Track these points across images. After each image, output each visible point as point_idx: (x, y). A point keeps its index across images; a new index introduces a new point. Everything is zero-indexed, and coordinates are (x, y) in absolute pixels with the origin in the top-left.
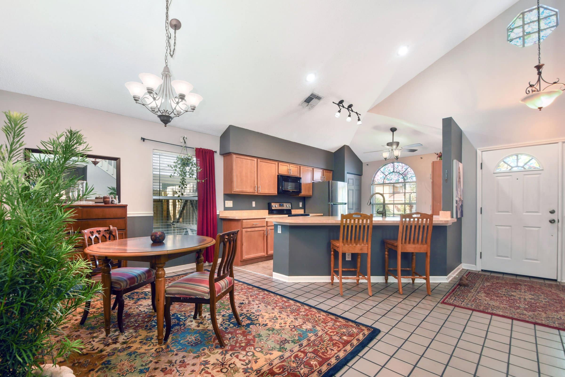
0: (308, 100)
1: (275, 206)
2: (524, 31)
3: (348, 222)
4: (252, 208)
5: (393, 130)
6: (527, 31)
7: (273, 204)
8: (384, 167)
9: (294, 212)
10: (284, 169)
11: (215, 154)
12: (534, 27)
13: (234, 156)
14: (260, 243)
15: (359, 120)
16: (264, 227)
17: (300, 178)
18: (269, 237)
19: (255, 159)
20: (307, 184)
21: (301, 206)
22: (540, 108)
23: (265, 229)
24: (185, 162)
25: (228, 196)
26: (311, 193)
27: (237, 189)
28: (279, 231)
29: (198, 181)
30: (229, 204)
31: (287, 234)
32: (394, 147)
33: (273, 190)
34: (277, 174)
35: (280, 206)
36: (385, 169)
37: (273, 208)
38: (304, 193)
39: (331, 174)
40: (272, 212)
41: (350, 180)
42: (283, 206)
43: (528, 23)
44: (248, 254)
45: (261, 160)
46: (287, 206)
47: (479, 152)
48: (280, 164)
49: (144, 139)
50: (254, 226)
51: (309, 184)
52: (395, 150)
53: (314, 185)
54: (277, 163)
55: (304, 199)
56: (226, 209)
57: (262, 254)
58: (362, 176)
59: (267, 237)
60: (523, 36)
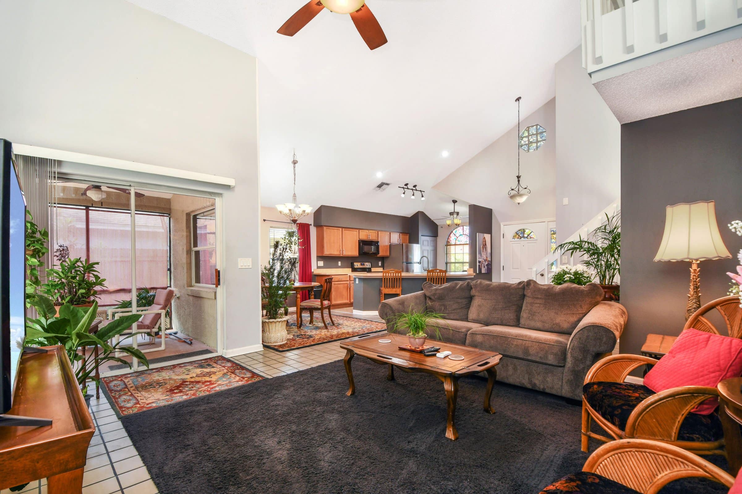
0: (380, 186)
1: (357, 265)
2: (529, 140)
3: (387, 275)
4: (338, 267)
5: (455, 202)
6: (531, 140)
7: (355, 264)
8: (455, 230)
9: (373, 270)
10: (364, 235)
11: (310, 226)
12: (534, 138)
13: (325, 228)
14: (345, 293)
15: (422, 196)
16: (348, 281)
17: (378, 242)
18: (351, 289)
19: (341, 229)
20: (384, 246)
21: (380, 265)
22: (519, 203)
23: (348, 282)
24: (291, 234)
25: (320, 258)
26: (388, 254)
27: (327, 252)
28: (357, 282)
29: (300, 247)
30: (321, 263)
31: (362, 284)
32: (455, 216)
33: (355, 252)
34: (358, 239)
35: (361, 265)
36: (456, 231)
37: (355, 267)
38: (381, 254)
39: (408, 237)
40: (354, 270)
41: (424, 242)
42: (364, 265)
43: (531, 135)
44: (335, 301)
45: (345, 229)
46: (368, 265)
47: (502, 226)
48: (360, 231)
49: (264, 220)
50: (340, 280)
51: (387, 246)
52: (456, 218)
53: (391, 246)
54: (358, 230)
55: (383, 259)
56: (319, 267)
57: (346, 301)
58: (438, 238)
59: (350, 288)
60: (528, 144)
